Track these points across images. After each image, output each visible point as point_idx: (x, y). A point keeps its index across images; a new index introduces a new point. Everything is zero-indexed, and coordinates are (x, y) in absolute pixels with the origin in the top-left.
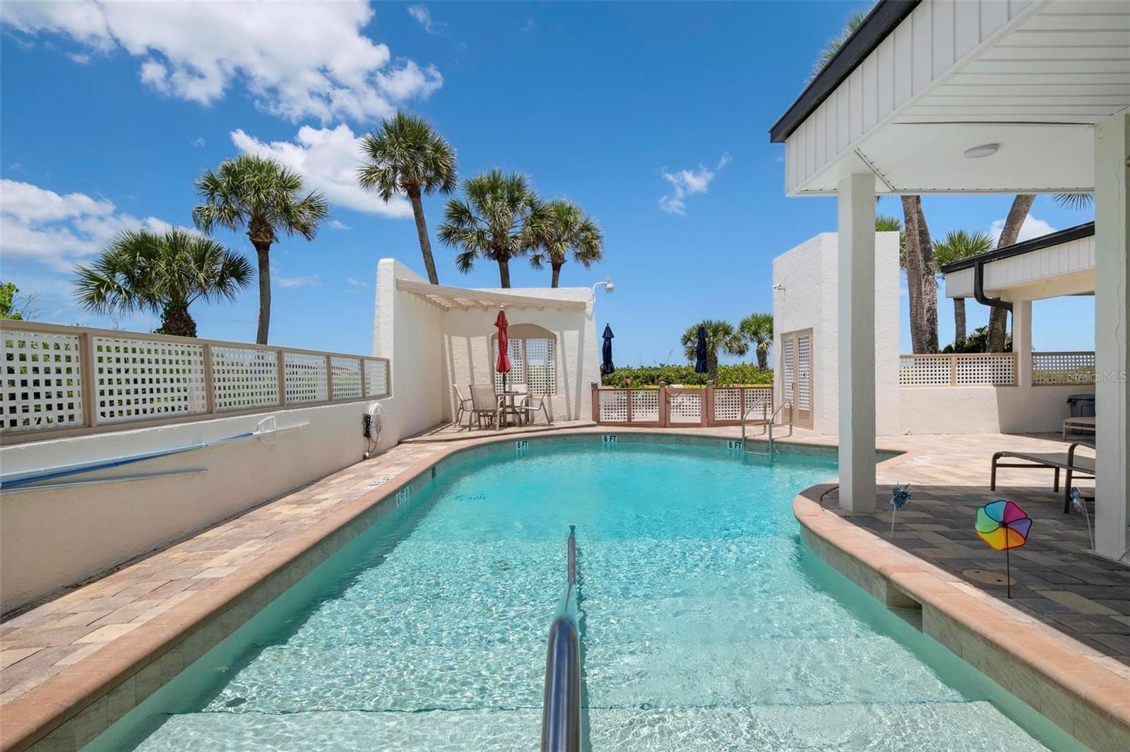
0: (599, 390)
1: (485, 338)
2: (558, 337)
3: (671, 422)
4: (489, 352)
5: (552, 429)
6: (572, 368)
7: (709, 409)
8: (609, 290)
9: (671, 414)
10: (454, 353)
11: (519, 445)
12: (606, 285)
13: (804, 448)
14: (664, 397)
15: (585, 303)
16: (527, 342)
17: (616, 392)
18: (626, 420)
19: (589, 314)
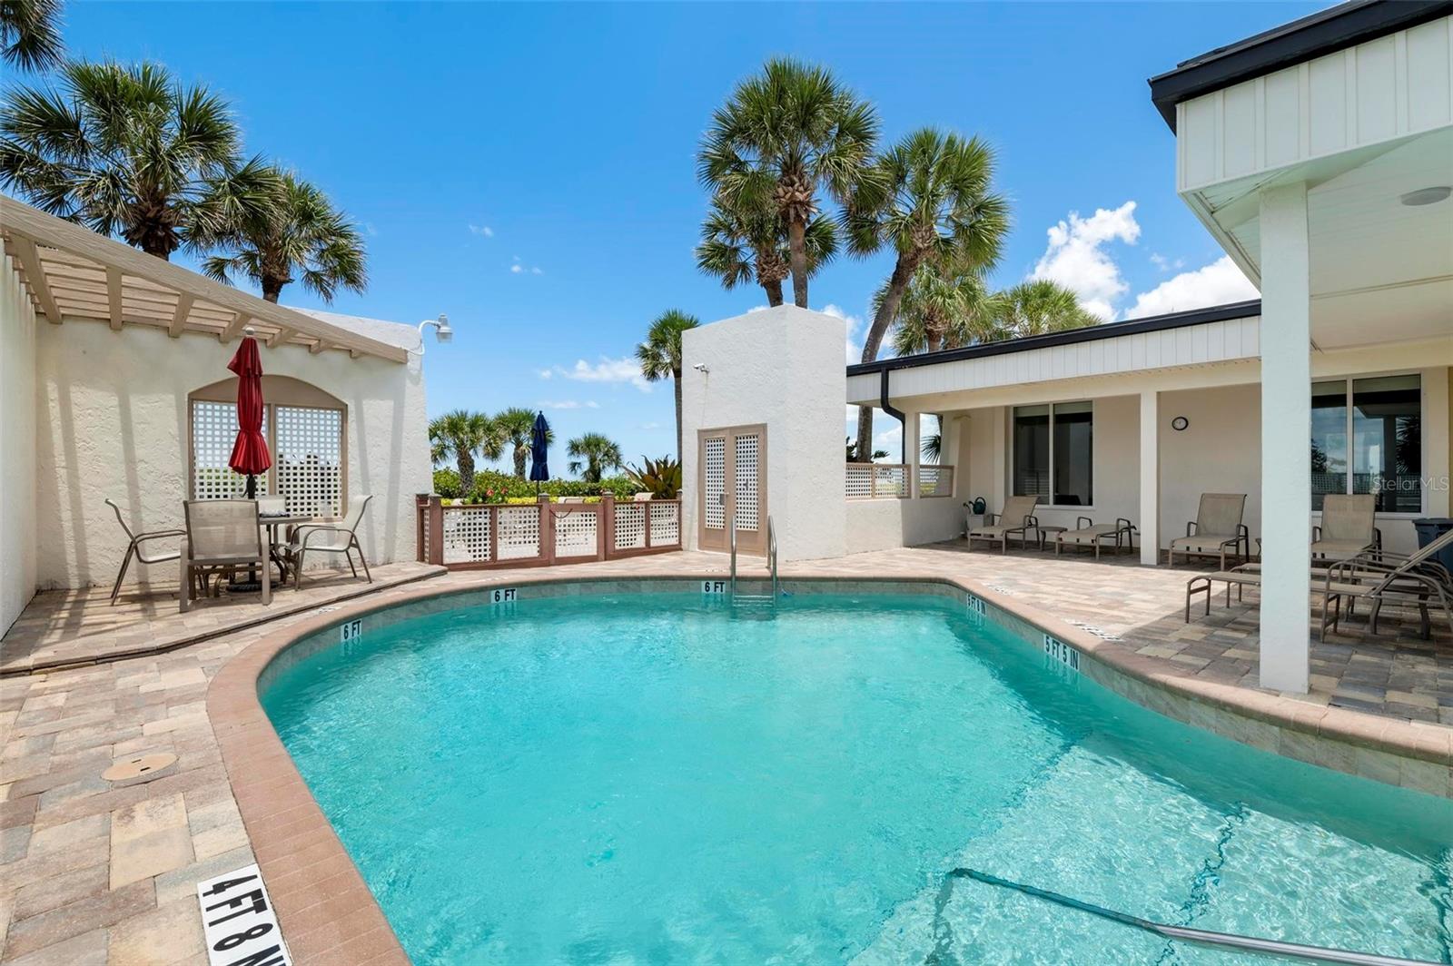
0: (443, 508)
1: (171, 398)
2: (351, 408)
3: (557, 556)
4: (180, 429)
5: (378, 590)
6: (379, 468)
7: (609, 535)
8: (445, 335)
9: (557, 543)
10: (78, 424)
11: (346, 632)
12: (439, 327)
13: (815, 584)
14: (547, 518)
15: (406, 351)
16: (280, 414)
17: (467, 511)
18: (488, 558)
19: (415, 373)
